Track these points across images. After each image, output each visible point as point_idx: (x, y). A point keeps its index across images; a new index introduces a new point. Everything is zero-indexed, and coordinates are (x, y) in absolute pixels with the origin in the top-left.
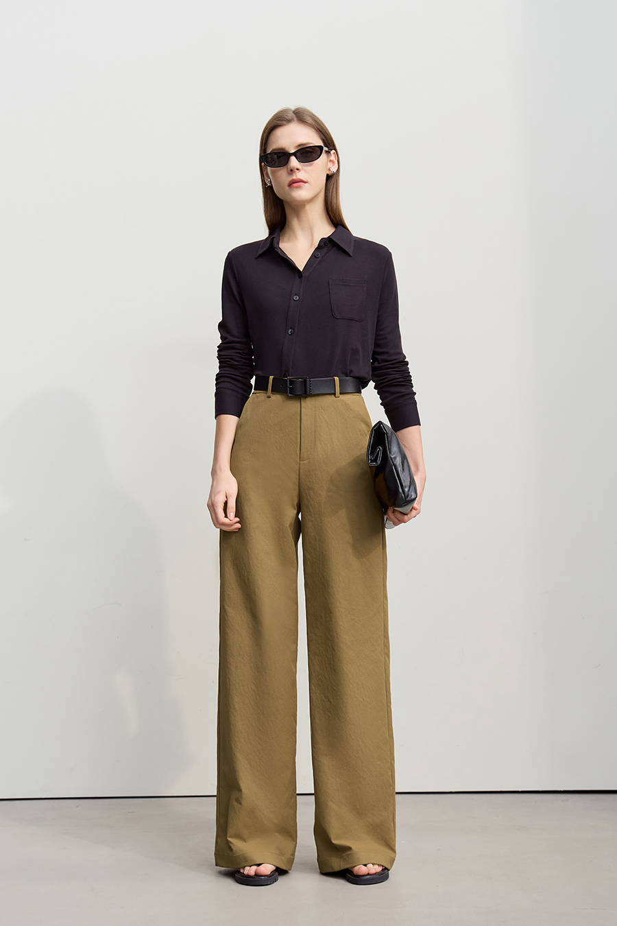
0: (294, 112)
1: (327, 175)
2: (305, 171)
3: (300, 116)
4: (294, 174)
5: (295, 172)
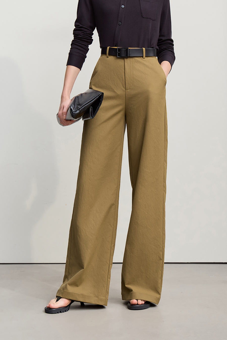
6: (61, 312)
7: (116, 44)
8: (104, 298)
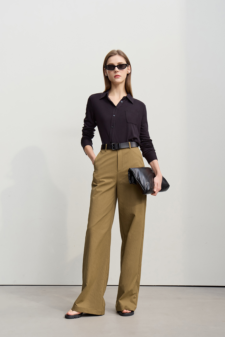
0: (117, 51)
1: (127, 74)
2: (120, 72)
3: (119, 53)
4: (116, 73)
5: (117, 72)
6: (75, 318)
7: (111, 141)
8: (101, 310)
